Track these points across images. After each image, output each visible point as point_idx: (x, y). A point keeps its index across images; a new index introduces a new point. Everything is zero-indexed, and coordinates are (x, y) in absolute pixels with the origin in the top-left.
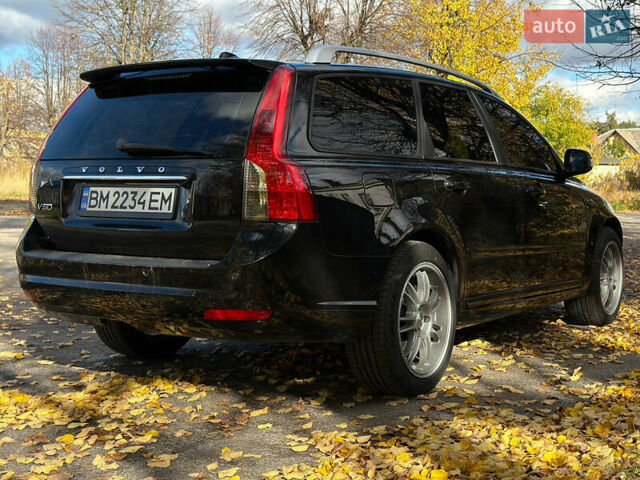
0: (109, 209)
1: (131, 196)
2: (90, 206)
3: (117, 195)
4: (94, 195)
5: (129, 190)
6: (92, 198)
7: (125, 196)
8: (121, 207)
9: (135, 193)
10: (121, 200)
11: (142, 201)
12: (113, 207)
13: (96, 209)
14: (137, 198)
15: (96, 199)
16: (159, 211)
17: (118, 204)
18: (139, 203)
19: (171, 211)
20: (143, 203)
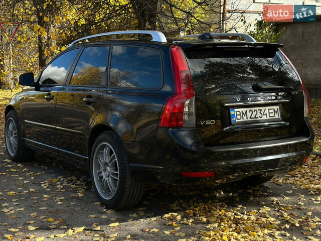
0: (249, 119)
1: (259, 112)
2: (237, 119)
3: (251, 112)
4: (238, 113)
5: (257, 108)
6: (237, 115)
7: (256, 112)
8: (255, 118)
9: (261, 110)
10: (254, 114)
11: (265, 113)
12: (250, 118)
13: (242, 120)
14: (262, 112)
15: (240, 115)
16: (274, 118)
17: (253, 116)
18: (264, 115)
19: (279, 117)
20: (266, 115)
